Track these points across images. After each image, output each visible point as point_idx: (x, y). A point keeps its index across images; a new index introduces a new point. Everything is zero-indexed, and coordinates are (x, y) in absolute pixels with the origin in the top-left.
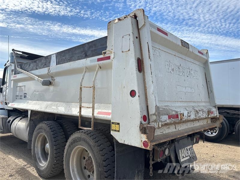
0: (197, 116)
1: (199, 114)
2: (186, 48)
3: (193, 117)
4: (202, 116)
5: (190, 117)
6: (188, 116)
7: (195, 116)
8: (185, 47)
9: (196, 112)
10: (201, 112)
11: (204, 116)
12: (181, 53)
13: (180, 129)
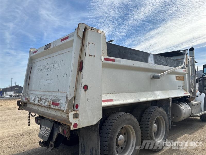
0: (40, 103)
1: (42, 102)
2: (48, 49)
3: (36, 102)
4: (44, 104)
5: (35, 101)
6: (34, 101)
7: (38, 103)
8: (46, 49)
9: (39, 100)
10: (44, 101)
11: (45, 105)
12: (49, 54)
13: (39, 110)
